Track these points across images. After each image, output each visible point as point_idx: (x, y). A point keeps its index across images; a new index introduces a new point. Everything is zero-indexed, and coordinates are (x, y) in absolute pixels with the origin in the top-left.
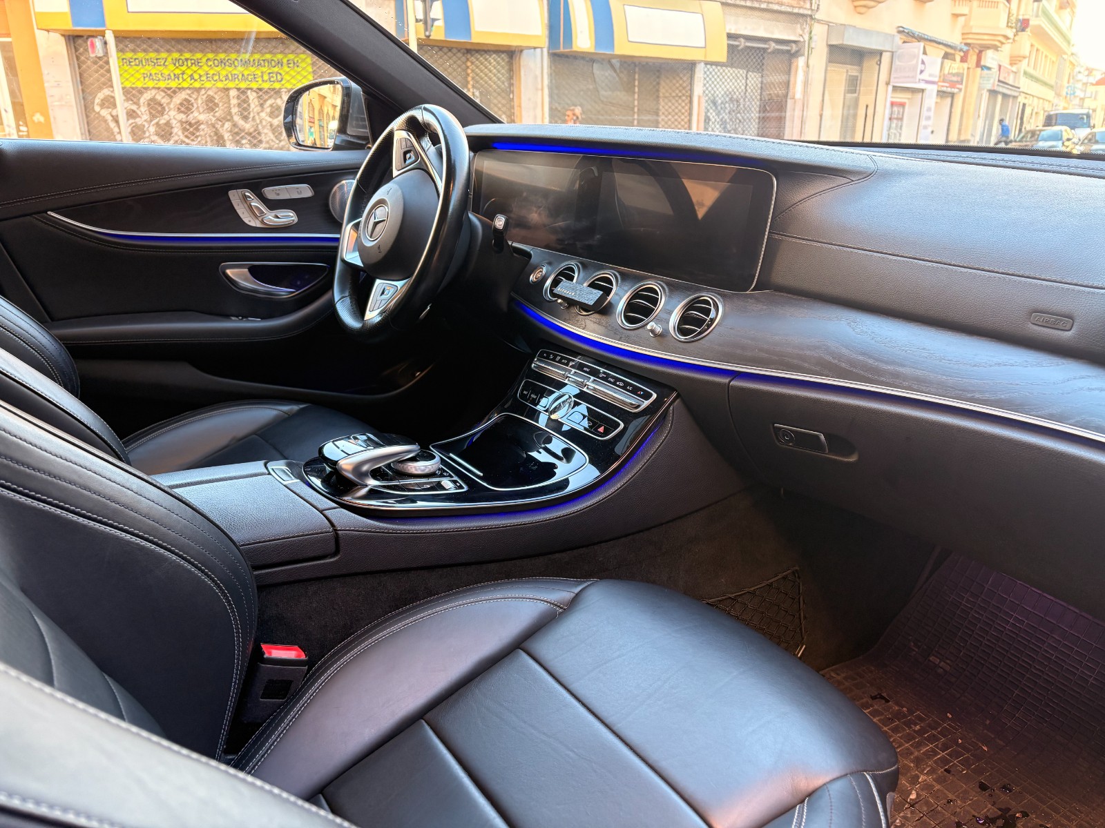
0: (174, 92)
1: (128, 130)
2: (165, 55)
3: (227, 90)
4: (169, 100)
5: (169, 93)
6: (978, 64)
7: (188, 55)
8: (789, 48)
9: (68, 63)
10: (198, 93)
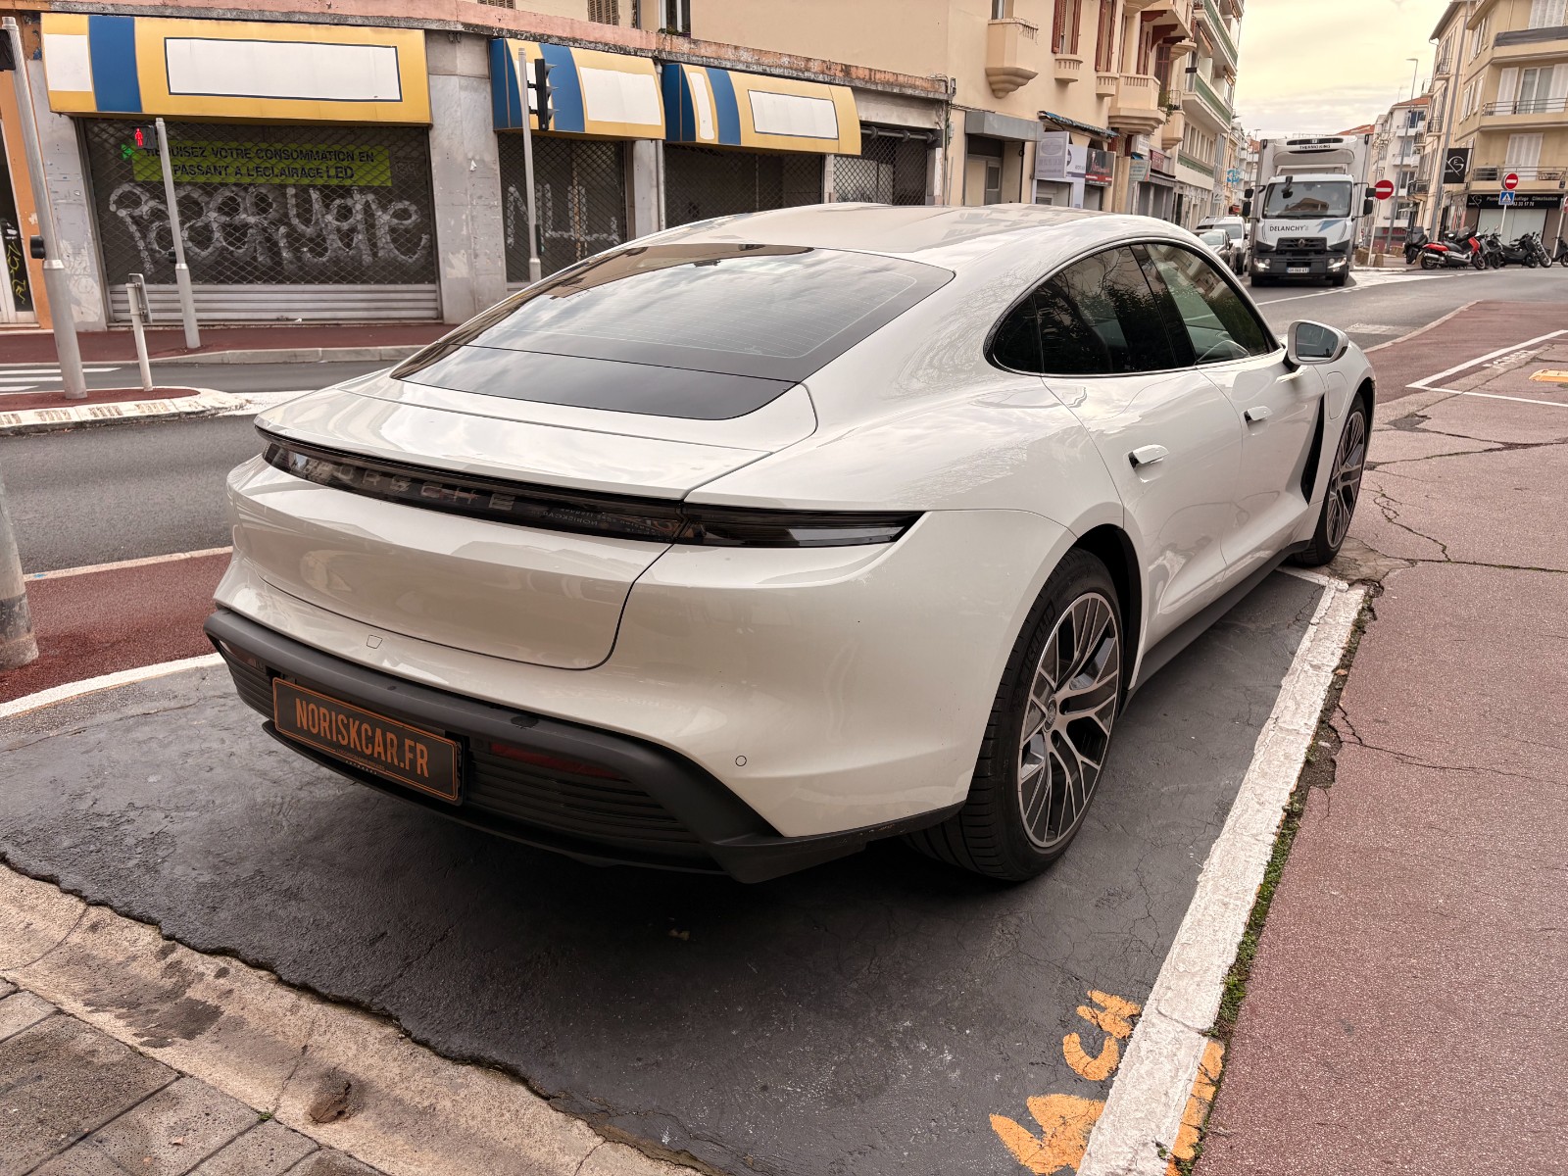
0: (216, 189)
1: (153, 235)
2: (204, 144)
3: (283, 187)
4: (208, 199)
5: (209, 190)
6: (1129, 153)
7: (234, 145)
8: (924, 138)
9: (78, 152)
10: (246, 189)
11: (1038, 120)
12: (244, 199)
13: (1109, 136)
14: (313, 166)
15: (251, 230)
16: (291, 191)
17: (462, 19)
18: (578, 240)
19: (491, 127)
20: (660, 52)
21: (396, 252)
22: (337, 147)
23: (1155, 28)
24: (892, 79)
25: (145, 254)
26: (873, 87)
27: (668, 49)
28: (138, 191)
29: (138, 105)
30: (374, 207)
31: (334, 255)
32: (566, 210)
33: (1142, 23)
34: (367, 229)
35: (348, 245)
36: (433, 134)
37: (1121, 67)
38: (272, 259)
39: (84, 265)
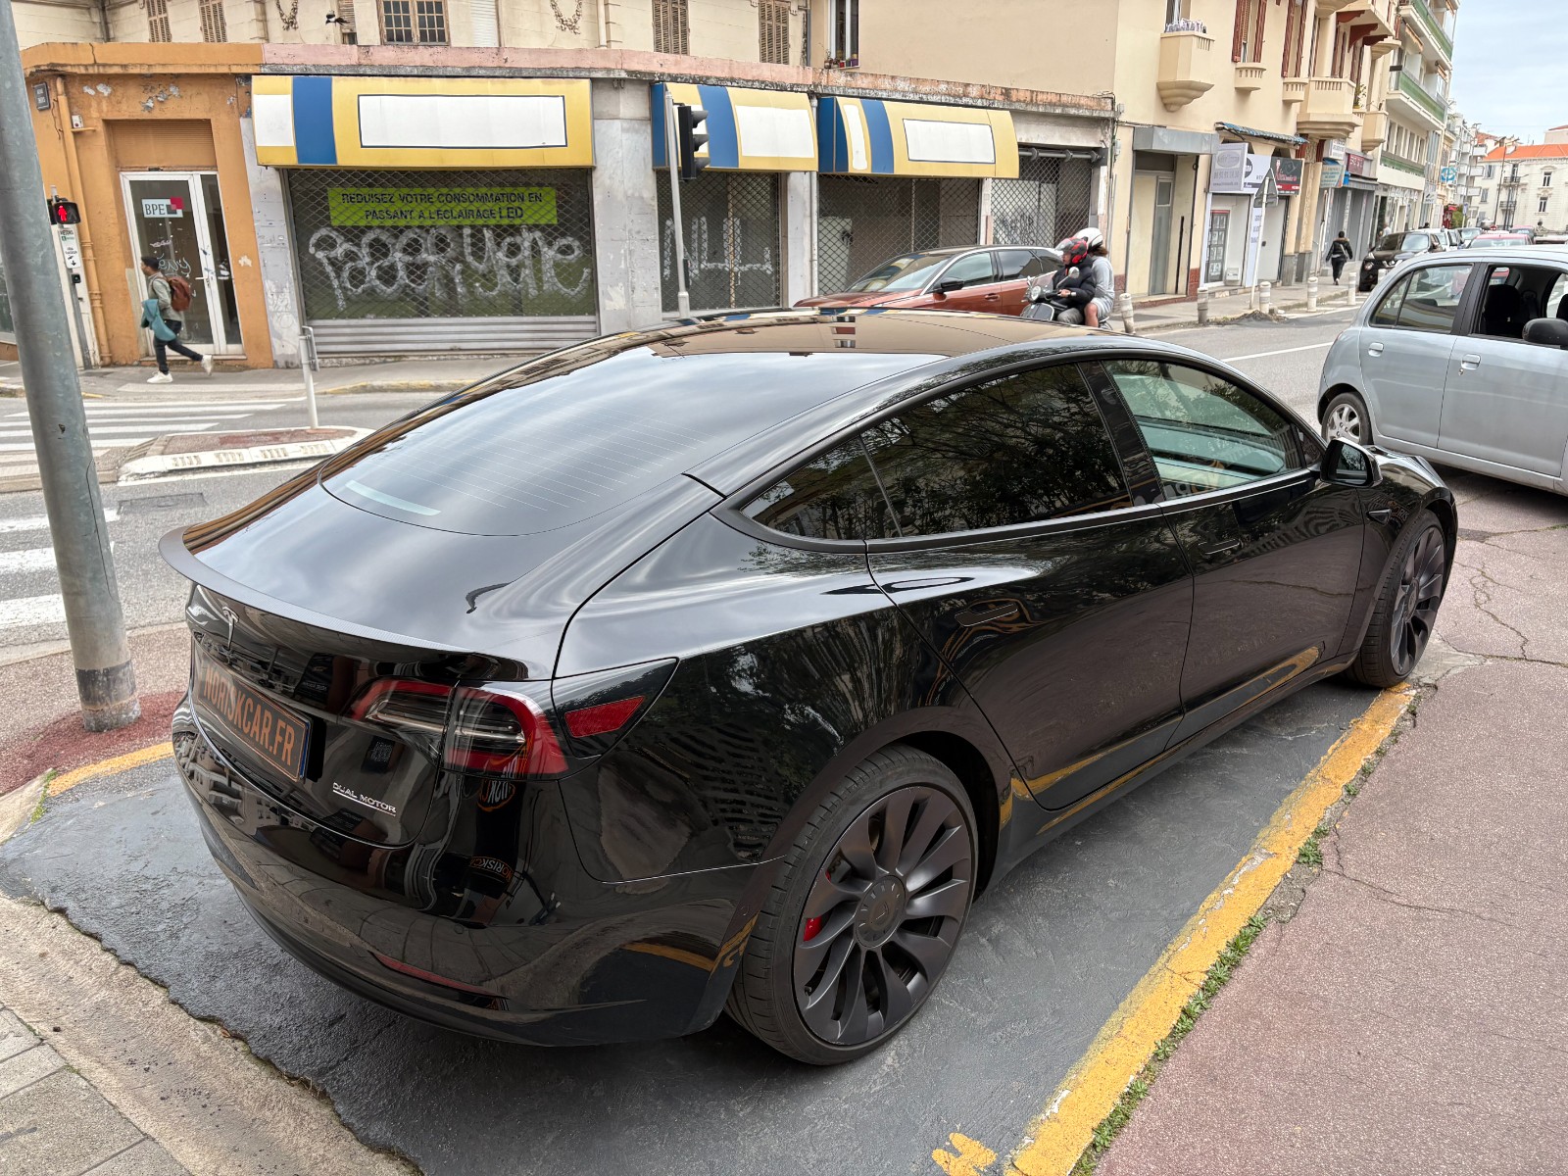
0: (401, 232)
1: (346, 274)
2: (392, 190)
3: (460, 227)
4: (394, 241)
5: (397, 232)
6: (1320, 157)
7: (418, 191)
8: (1088, 156)
9: (281, 200)
10: (428, 231)
11: (1215, 132)
12: (426, 240)
13: (1297, 143)
14: (485, 207)
15: (431, 269)
16: (467, 231)
17: (626, 67)
18: (731, 270)
19: (650, 166)
20: (816, 86)
21: (560, 286)
22: (509, 190)
23: (1353, 28)
24: (1055, 99)
25: (338, 292)
26: (1034, 109)
27: (824, 83)
28: (334, 234)
29: (334, 160)
30: (540, 243)
31: (503, 289)
32: (721, 240)
33: (1337, 23)
34: (534, 266)
35: (516, 280)
36: (596, 175)
37: (1313, 71)
38: (448, 294)
39: (285, 303)
